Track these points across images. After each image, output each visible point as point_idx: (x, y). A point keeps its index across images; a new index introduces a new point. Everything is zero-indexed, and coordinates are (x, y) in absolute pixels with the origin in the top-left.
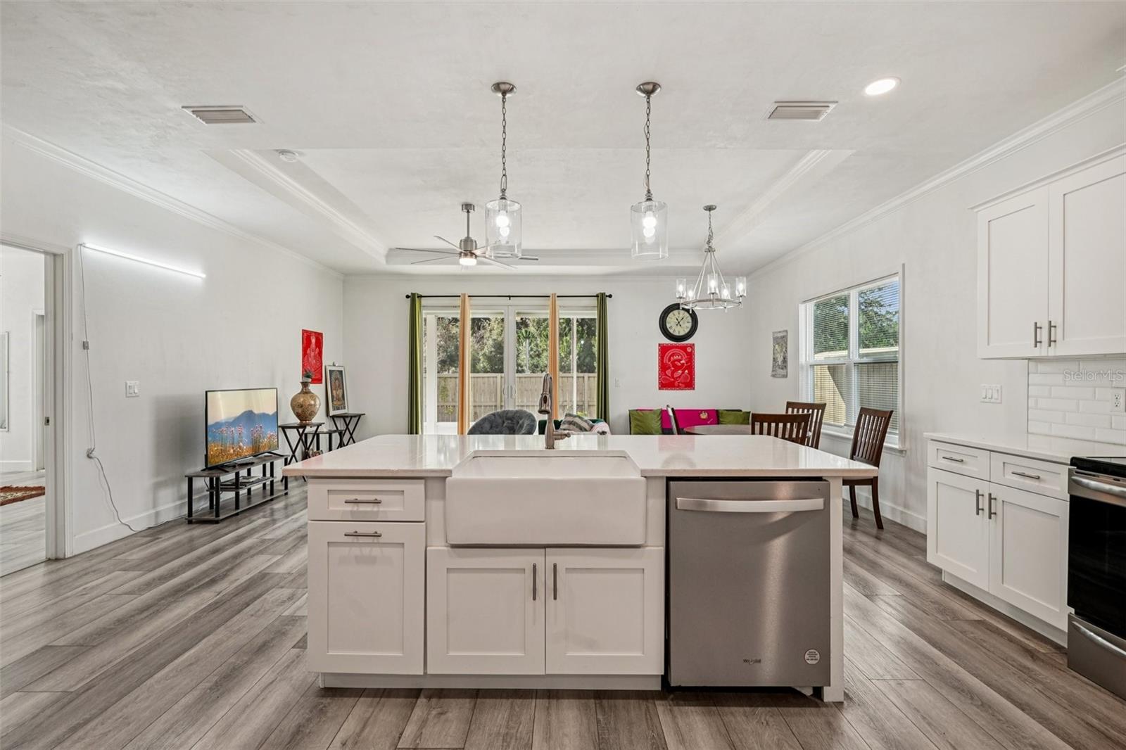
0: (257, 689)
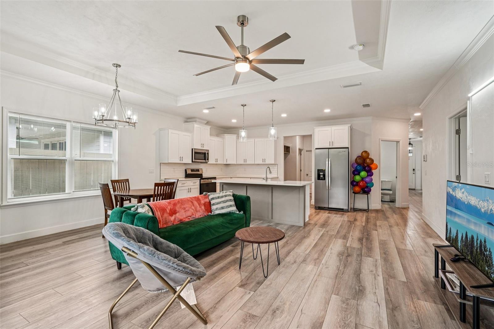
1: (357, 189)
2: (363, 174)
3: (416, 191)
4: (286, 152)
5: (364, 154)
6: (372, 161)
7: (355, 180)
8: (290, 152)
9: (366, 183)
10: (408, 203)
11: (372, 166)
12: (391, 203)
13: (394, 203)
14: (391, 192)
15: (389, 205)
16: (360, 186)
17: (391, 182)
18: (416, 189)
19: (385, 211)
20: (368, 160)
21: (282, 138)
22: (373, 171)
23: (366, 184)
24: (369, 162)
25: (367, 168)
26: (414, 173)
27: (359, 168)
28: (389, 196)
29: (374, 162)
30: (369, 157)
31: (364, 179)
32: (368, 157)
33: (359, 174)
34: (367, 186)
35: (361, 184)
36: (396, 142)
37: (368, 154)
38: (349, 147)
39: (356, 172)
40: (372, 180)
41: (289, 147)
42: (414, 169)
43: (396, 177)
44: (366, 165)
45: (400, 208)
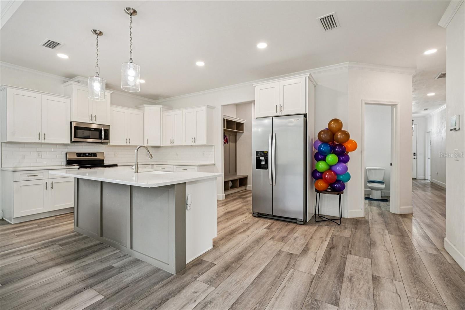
0: (230, 252)
1: (321, 184)
2: (332, 158)
3: (417, 180)
4: (225, 129)
5: (333, 125)
6: (347, 135)
7: (318, 170)
8: (243, 131)
9: (336, 173)
10: (412, 207)
11: (348, 145)
12: (382, 203)
13: (387, 203)
14: (383, 186)
15: (379, 206)
16: (326, 181)
17: (384, 171)
18: (417, 178)
19: (370, 221)
20: (339, 135)
21: (220, 108)
22: (350, 154)
23: (336, 177)
24: (342, 137)
25: (338, 148)
26: (414, 158)
27: (324, 148)
28: (380, 192)
29: (351, 138)
30: (343, 129)
31: (333, 168)
32: (340, 129)
33: (324, 159)
34: (339, 179)
35: (326, 176)
36: (390, 107)
37: (341, 125)
38: (307, 113)
39: (320, 156)
40: (346, 169)
41: (243, 124)
42: (415, 154)
43: (391, 164)
44: (337, 143)
45: (397, 214)
